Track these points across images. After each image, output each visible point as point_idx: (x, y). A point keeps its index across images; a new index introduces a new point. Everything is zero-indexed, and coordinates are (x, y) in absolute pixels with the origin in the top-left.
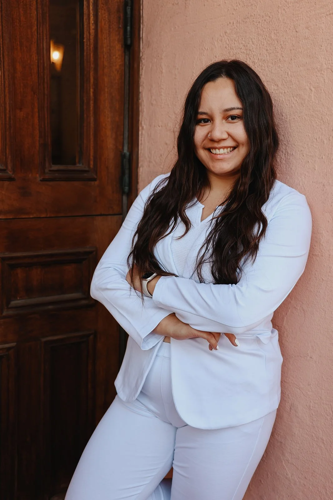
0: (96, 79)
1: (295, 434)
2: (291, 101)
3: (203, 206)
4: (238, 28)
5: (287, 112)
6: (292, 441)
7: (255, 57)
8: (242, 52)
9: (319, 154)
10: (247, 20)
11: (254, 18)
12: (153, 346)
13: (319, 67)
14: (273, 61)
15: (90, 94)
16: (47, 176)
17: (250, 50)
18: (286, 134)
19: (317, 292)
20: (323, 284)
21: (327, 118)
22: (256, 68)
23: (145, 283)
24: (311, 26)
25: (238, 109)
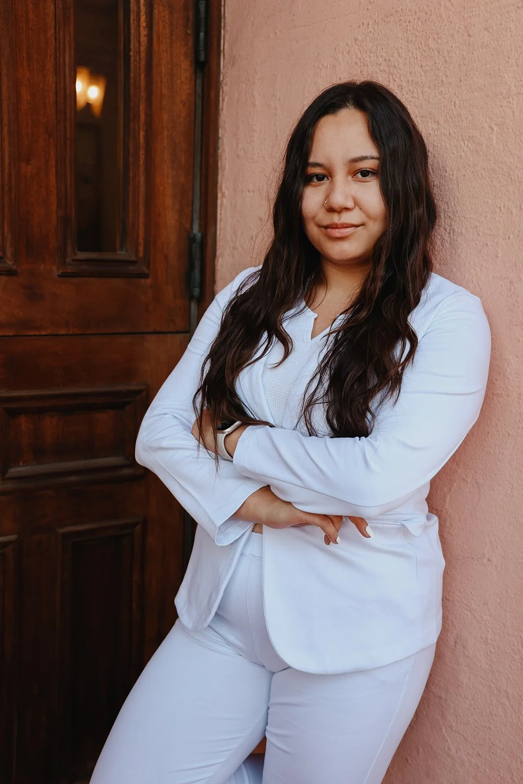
0: (149, 115)
1: (462, 683)
2: (459, 147)
3: (316, 315)
4: (376, 32)
5: (453, 165)
6: (457, 695)
7: (402, 78)
8: (382, 69)
9: (504, 232)
10: (390, 18)
11: (402, 15)
12: (235, 539)
13: (505, 91)
14: (430, 83)
15: (139, 139)
16: (69, 269)
17: (395, 67)
18: (451, 201)
19: (500, 454)
20: (509, 441)
21: (517, 174)
22: (404, 95)
23: (221, 437)
24: (492, 26)
25: (373, 158)
